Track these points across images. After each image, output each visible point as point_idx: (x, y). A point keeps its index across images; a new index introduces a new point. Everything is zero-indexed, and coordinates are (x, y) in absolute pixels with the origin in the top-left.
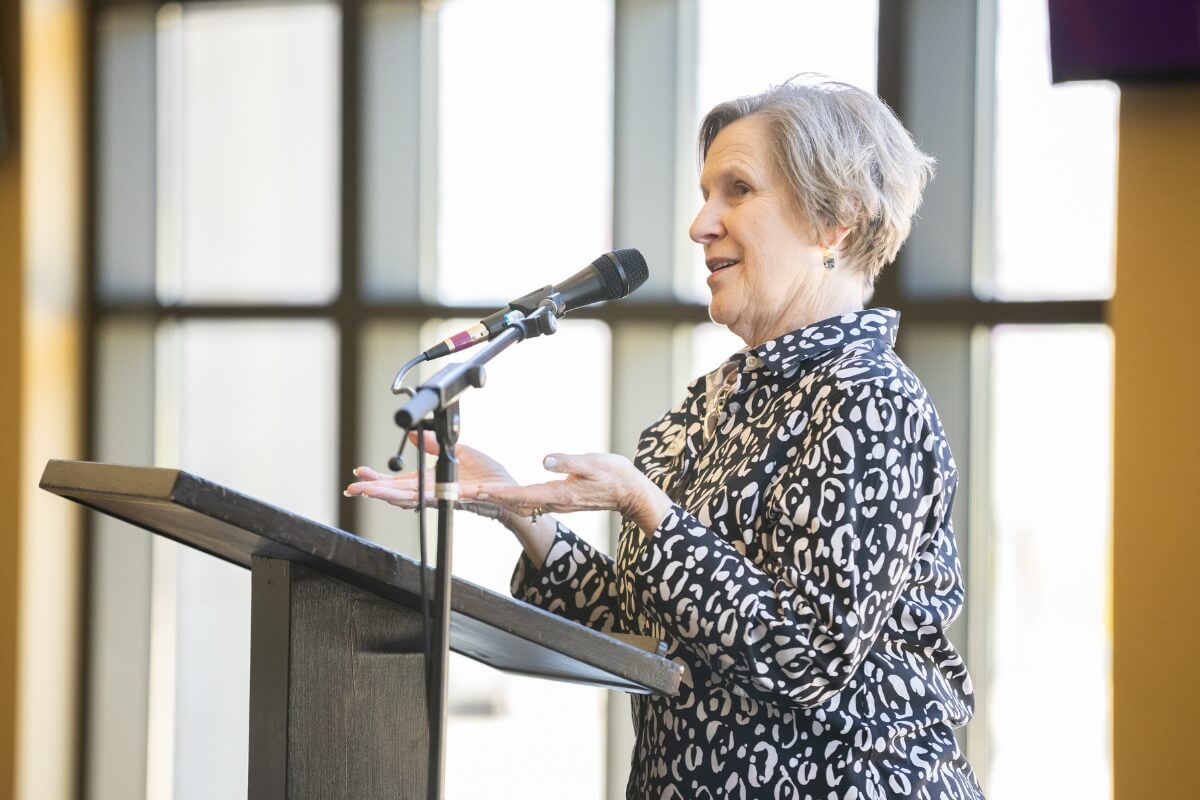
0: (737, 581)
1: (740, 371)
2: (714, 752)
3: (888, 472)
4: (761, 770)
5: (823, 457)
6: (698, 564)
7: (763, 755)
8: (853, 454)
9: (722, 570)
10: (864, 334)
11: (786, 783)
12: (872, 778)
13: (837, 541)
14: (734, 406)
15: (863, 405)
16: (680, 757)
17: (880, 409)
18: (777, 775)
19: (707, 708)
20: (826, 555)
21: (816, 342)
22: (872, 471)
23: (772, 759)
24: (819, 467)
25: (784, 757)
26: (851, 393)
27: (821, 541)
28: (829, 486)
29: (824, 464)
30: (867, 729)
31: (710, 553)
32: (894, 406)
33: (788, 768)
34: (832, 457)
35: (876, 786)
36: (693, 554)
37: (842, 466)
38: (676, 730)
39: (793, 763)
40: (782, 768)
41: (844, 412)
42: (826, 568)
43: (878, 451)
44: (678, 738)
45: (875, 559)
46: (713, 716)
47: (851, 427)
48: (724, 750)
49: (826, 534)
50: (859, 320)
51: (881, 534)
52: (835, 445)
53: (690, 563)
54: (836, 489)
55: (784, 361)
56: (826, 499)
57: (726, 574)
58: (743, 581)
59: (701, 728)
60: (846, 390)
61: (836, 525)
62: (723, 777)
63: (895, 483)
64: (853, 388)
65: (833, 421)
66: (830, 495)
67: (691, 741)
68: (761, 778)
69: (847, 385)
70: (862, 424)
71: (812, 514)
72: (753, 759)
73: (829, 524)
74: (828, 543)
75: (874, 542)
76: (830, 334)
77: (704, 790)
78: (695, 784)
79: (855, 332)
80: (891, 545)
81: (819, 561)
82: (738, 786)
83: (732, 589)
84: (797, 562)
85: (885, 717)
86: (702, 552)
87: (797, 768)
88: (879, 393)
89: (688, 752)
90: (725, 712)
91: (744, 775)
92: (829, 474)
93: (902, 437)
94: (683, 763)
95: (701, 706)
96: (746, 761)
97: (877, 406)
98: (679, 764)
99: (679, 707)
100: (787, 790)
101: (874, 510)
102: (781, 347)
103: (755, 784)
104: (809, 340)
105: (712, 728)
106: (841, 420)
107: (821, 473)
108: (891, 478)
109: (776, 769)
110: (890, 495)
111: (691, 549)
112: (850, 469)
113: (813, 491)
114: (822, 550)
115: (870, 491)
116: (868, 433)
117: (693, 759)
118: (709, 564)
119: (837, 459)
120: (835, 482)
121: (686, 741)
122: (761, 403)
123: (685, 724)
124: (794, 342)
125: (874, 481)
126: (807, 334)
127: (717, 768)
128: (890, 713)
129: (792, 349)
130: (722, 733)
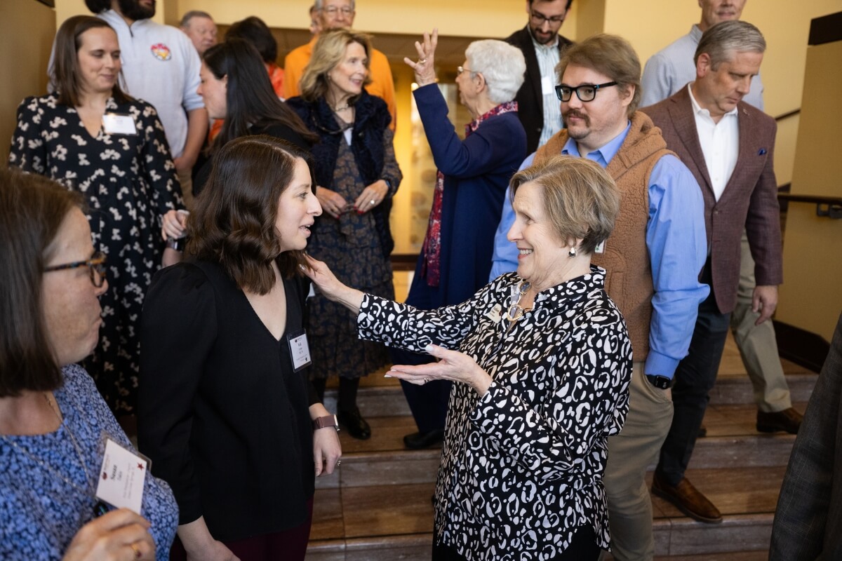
0: (519, 435)
1: (535, 301)
2: (504, 483)
3: (610, 374)
4: (528, 495)
5: (580, 364)
6: (500, 423)
7: (529, 488)
8: (595, 365)
9: (512, 428)
10: (596, 286)
11: (540, 503)
12: (578, 501)
13: (579, 409)
14: (529, 315)
15: (604, 339)
16: (486, 481)
17: (611, 342)
18: (536, 499)
19: (505, 461)
20: (573, 415)
21: (574, 291)
22: (603, 374)
23: (534, 490)
24: (577, 368)
25: (539, 490)
26: (598, 332)
27: (571, 408)
28: (580, 380)
29: (579, 367)
30: (581, 480)
31: (507, 418)
32: (619, 338)
33: (541, 496)
34: (584, 365)
35: (580, 505)
36: (497, 417)
37: (589, 371)
38: (487, 468)
39: (544, 493)
40: (538, 495)
41: (594, 341)
42: (571, 422)
43: (607, 364)
44: (487, 472)
45: (598, 417)
46: (508, 465)
47: (596, 350)
48: (510, 483)
49: (574, 405)
50: (592, 278)
51: (603, 405)
52: (587, 358)
53: (496, 422)
54: (583, 383)
55: (560, 301)
56: (577, 387)
57: (514, 431)
58: (522, 435)
59: (500, 470)
60: (596, 329)
61: (580, 402)
62: (507, 495)
63: (613, 379)
64: (600, 329)
65: (587, 345)
66: (580, 385)
67: (494, 475)
68: (528, 499)
69: (596, 326)
70: (602, 349)
71: (569, 394)
72: (524, 489)
73: (577, 401)
74: (574, 410)
75: (599, 409)
76: (580, 287)
77: (497, 499)
78: (492, 495)
79: (591, 285)
80: (607, 409)
81: (568, 417)
82: (515, 500)
83: (517, 439)
84: (555, 414)
85: (589, 472)
86: (502, 417)
87: (546, 496)
88: (611, 333)
89: (491, 480)
90: (513, 464)
91: (519, 496)
92: (581, 374)
93: (620, 355)
94: (487, 484)
95: (502, 459)
96: (521, 489)
97: (610, 340)
98: (485, 484)
99: (491, 457)
100: (540, 507)
101: (601, 393)
102: (557, 292)
103: (524, 501)
104: (571, 290)
105: (506, 472)
106: (592, 346)
107: (577, 372)
108: (612, 377)
109: (535, 495)
110: (610, 385)
111: (497, 415)
112: (593, 373)
113: (571, 381)
114: (570, 411)
115: (601, 384)
116: (604, 354)
117: (493, 483)
118: (506, 424)
119: (587, 367)
120: (584, 379)
121: (491, 474)
122: (543, 316)
123: (492, 466)
124: (564, 290)
125: (603, 379)
126: (569, 285)
127: (504, 489)
128: (592, 469)
129: (563, 294)
130: (510, 475)
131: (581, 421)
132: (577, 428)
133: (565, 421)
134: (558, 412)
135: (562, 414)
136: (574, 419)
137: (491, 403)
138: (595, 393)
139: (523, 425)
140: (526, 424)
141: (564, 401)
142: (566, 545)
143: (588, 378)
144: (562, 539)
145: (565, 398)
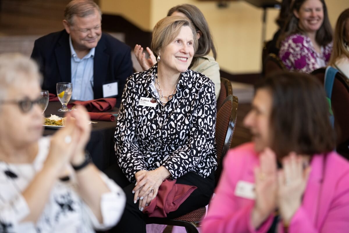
131: (210, 124)
132: (209, 127)
133: (204, 126)
134: (201, 123)
135: (202, 123)
136: (207, 124)
137: (175, 171)
138: (212, 111)
139: (186, 161)
140: (186, 159)
141: (201, 117)
142: (208, 174)
143: (209, 105)
144: (207, 172)
145: (202, 116)
